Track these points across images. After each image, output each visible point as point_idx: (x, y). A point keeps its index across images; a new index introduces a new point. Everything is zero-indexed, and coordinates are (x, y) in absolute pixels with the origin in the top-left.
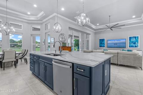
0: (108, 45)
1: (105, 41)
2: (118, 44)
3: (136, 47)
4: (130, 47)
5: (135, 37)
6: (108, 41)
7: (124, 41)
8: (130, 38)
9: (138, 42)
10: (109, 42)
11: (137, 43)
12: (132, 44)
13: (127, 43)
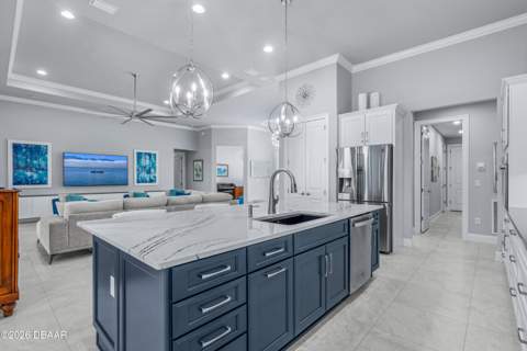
0: (68, 174)
1: (49, 156)
2: (105, 173)
3: (151, 181)
4: (138, 182)
5: (150, 155)
6: (64, 157)
7: (122, 162)
8: (139, 155)
9: (155, 168)
10: (70, 162)
11: (152, 170)
12: (144, 175)
13: (130, 170)
